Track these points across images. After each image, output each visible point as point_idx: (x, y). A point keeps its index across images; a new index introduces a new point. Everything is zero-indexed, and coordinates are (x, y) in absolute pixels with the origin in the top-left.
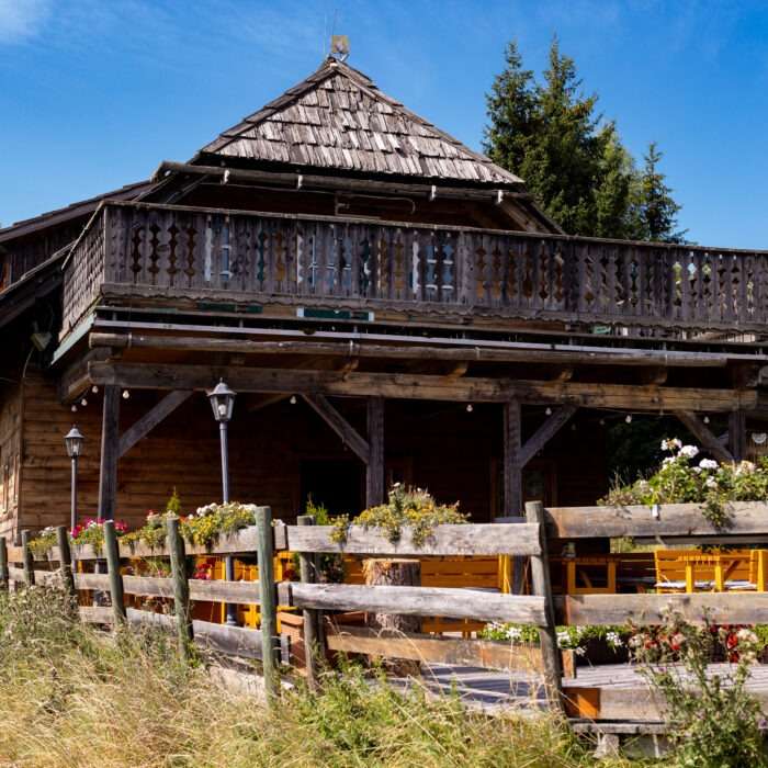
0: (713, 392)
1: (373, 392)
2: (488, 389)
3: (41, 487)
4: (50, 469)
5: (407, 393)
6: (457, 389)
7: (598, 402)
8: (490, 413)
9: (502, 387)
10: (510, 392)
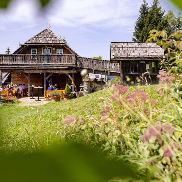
0: (70, 71)
1: (28, 72)
2: (42, 71)
3: (13, 81)
4: (14, 79)
5: (32, 72)
6: (38, 72)
7: (55, 72)
8: (43, 74)
9: (43, 71)
10: (44, 72)
